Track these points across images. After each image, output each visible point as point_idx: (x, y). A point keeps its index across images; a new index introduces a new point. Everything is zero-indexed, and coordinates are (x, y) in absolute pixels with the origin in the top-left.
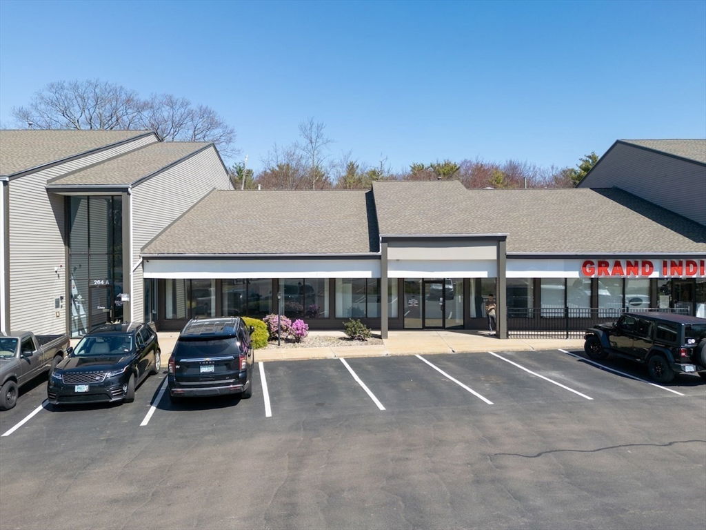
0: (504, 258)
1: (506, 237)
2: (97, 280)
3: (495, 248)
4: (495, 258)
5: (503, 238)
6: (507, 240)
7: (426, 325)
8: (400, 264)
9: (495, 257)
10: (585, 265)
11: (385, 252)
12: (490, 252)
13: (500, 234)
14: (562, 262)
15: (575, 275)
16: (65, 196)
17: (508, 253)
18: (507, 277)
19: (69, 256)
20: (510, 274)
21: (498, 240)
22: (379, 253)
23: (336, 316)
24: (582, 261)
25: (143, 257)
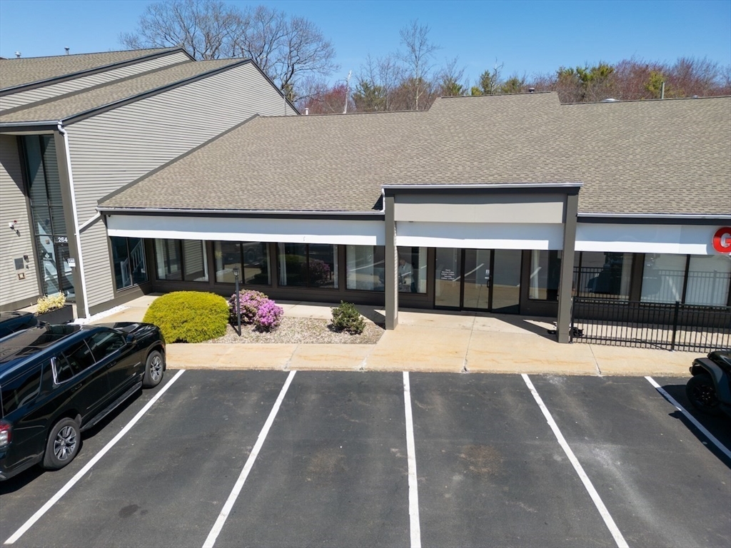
0: (575, 222)
1: (579, 188)
2: (61, 237)
3: (561, 205)
4: (560, 221)
5: (574, 191)
6: (580, 192)
7: (465, 306)
8: (415, 228)
9: (558, 219)
10: (719, 234)
11: (391, 210)
12: (551, 212)
13: (568, 184)
14: (677, 229)
15: (700, 249)
16: (17, 136)
17: (580, 214)
18: (575, 250)
19: (32, 209)
20: (581, 246)
21: (566, 194)
22: (382, 212)
23: (348, 287)
24: (714, 229)
25: (101, 212)
